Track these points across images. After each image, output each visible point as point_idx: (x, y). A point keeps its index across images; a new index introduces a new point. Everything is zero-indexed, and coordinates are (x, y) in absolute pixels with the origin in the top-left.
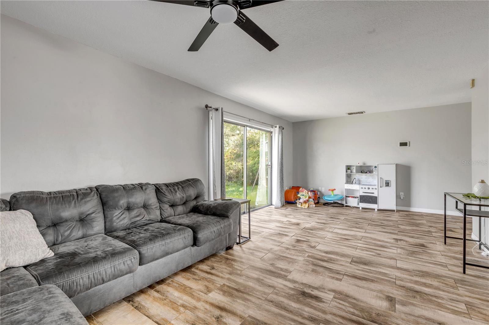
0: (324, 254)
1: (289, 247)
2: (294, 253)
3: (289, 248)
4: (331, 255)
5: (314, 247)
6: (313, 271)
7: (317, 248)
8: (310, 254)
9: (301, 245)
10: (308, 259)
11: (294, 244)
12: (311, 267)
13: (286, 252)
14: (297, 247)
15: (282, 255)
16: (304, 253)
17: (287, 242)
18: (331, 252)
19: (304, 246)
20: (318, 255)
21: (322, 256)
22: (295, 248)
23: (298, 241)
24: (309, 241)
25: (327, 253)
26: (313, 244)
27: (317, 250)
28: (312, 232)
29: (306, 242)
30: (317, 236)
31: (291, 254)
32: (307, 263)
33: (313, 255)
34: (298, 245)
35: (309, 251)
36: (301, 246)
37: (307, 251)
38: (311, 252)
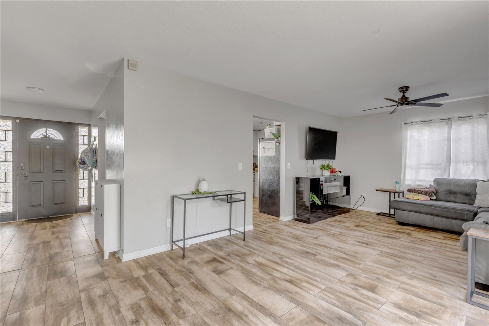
0: (341, 264)
1: (385, 279)
2: (377, 269)
3: (385, 277)
4: (333, 263)
5: (350, 275)
6: (358, 253)
7: (345, 273)
8: (357, 266)
9: (368, 281)
10: (361, 262)
11: (380, 284)
12: (359, 256)
13: (388, 272)
14: (373, 277)
15: (391, 269)
16: (365, 269)
17: (391, 289)
18: (330, 266)
19: (363, 279)
20: (348, 265)
21: (343, 263)
22: (376, 276)
23: (372, 289)
24: (353, 286)
25: (337, 265)
26: (349, 279)
27: (346, 271)
28: (342, 309)
29: (359, 284)
30: (336, 296)
31: (380, 269)
32: (362, 259)
33: (354, 265)
34: (373, 280)
35: (357, 270)
36: (368, 278)
37: (360, 271)
38: (356, 269)
